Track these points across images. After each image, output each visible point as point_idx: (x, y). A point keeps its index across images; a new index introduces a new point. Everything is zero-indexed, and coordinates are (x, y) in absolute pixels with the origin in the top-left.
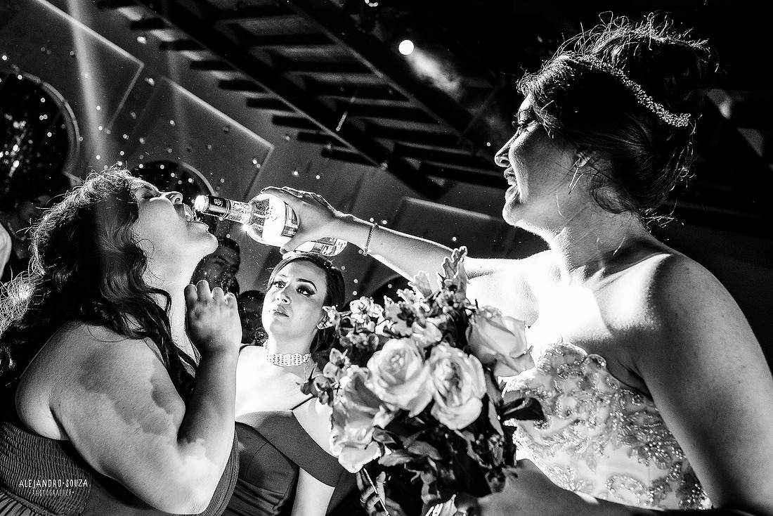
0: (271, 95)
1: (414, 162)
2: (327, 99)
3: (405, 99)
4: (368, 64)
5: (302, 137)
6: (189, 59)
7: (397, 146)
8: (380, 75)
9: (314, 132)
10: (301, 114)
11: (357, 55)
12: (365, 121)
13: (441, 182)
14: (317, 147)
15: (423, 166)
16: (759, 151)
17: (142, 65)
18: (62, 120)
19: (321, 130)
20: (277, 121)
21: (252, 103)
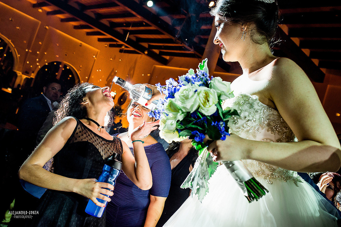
0: (96, 30)
1: (157, 51)
2: (119, 29)
3: (150, 26)
4: (134, 13)
5: (111, 46)
6: (60, 18)
7: (149, 45)
8: (139, 17)
9: (115, 43)
10: (109, 36)
11: (129, 10)
12: (135, 36)
13: (168, 58)
14: (118, 49)
15: (160, 52)
16: (287, 33)
17: (40, 22)
18: (9, 48)
19: (118, 42)
20: (100, 40)
21: (88, 34)
